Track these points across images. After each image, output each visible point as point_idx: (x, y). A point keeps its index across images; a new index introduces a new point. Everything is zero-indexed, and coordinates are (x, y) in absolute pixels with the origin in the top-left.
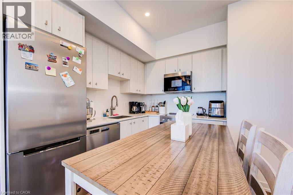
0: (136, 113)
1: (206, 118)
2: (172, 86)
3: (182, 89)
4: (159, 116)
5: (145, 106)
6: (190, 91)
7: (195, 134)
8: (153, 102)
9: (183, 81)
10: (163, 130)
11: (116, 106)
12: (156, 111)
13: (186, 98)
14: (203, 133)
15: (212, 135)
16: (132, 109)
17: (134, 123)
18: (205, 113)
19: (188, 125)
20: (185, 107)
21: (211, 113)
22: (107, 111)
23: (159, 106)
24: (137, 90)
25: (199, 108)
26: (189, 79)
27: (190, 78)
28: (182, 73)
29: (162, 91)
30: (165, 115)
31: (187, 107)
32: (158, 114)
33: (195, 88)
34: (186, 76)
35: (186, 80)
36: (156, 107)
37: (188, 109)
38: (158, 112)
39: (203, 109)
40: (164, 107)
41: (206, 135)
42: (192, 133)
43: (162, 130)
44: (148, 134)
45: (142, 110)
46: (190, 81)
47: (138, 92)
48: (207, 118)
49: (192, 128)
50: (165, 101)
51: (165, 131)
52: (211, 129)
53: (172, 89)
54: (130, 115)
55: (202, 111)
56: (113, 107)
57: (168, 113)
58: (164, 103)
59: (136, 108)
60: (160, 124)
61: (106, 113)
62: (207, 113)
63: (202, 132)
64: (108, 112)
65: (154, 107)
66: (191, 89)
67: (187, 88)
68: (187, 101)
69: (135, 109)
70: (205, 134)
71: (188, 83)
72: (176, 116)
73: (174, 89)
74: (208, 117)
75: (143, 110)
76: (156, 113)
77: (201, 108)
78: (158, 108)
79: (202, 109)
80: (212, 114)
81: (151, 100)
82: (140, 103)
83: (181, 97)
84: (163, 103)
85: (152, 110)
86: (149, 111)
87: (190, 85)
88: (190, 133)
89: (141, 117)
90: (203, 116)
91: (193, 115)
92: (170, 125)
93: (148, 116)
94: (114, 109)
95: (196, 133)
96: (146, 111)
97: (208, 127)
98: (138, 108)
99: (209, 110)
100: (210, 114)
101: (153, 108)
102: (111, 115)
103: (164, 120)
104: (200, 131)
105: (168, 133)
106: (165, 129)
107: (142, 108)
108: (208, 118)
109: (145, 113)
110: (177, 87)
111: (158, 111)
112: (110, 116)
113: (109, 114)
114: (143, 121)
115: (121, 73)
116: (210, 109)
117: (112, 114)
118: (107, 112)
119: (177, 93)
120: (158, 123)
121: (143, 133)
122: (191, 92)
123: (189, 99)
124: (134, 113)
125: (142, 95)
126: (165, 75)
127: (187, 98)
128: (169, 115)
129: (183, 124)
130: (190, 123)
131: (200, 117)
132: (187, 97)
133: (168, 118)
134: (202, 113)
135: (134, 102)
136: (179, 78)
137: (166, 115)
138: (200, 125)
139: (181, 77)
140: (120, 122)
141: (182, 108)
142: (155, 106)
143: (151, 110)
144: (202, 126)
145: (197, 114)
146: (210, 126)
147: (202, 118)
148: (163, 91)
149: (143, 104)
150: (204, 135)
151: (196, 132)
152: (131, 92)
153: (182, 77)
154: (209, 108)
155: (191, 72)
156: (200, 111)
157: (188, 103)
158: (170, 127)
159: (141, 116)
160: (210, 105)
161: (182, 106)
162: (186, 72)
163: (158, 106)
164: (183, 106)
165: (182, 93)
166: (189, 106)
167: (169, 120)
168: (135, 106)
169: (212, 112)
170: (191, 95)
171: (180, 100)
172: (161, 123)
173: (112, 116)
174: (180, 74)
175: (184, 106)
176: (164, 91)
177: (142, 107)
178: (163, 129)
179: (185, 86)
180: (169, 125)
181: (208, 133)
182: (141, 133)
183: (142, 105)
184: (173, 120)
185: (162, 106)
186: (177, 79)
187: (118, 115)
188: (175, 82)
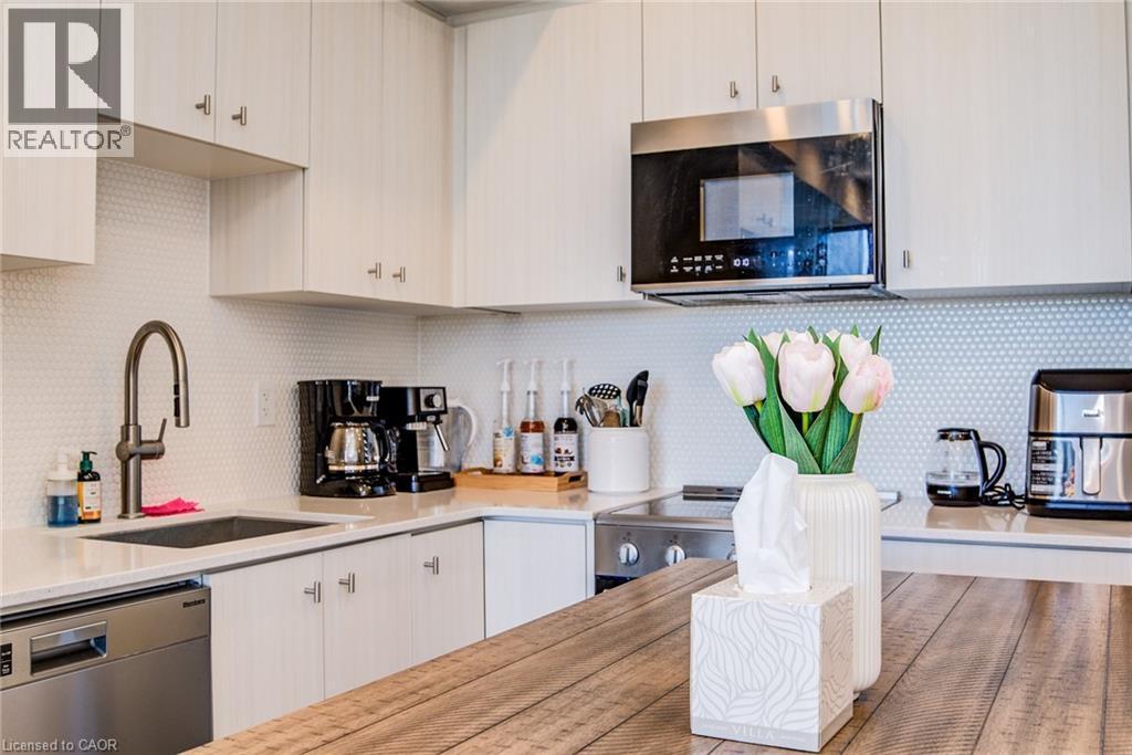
0: (363, 491)
1: (1008, 528)
2: (711, 232)
3: (797, 259)
4: (588, 515)
5: (455, 421)
6: (871, 278)
7: (909, 679)
8: (532, 387)
9: (802, 190)
10: (625, 648)
11: (172, 420)
12: (553, 467)
13: (827, 341)
14: (978, 664)
15: (1055, 673)
16: (330, 454)
17: (349, 584)
18: (1001, 483)
19: (848, 593)
20: (819, 425)
21: (1052, 483)
22: (87, 473)
23: (582, 419)
24: (375, 272)
25: (944, 435)
26: (859, 174)
27: (863, 162)
28: (796, 114)
29: (615, 274)
30: (638, 511)
31: (836, 423)
32: (573, 499)
33: (914, 258)
34: (833, 139)
35: (833, 180)
36: (558, 427)
37: (849, 445)
38: (577, 479)
39: (981, 446)
40: (629, 431)
41: (1000, 679)
42: (884, 670)
43: (609, 647)
44: (480, 684)
45: (428, 458)
46: (864, 187)
47: (387, 291)
48: (1017, 526)
49: (884, 622)
50: (644, 376)
51: (639, 658)
52: (1047, 626)
53: (703, 264)
54: (302, 509)
55: (977, 468)
56: (139, 430)
57: (672, 483)
58: (638, 390)
59: (363, 446)
60: (598, 591)
61: (72, 492)
62: (1016, 478)
63: (970, 650)
64: (96, 477)
65: (539, 427)
66: (878, 267)
67: (845, 251)
68: (840, 374)
69: (351, 453)
70: (991, 668)
71: (852, 202)
72: (744, 516)
73: (728, 261)
74: (1022, 518)
75: (435, 458)
76: (560, 488)
77: (966, 434)
78: (574, 436)
79: (971, 443)
80: (1057, 488)
81: (511, 367)
82: (400, 393)
83: (785, 339)
84: (624, 388)
85: (519, 457)
86: (489, 472)
87: (868, 227)
88: (866, 668)
89: (415, 533)
90: (985, 509)
91: (899, 499)
92: (686, 600)
93: (480, 519)
94: (146, 448)
95: (920, 661)
96: (459, 469)
97: (1019, 605)
98: (381, 438)
99: (1034, 456)
100: (1036, 488)
101: (533, 441)
102: (125, 510)
103: (629, 551)
104: (951, 647)
105: (667, 679)
106: (641, 640)
107: (428, 444)
108: (1028, 529)
109: (457, 489)
110: (746, 247)
111: (572, 468)
112: (111, 525)
113: (100, 498)
114: (434, 566)
115: (225, 107)
116: (1041, 445)
117: (130, 499)
118: (81, 478)
119: (751, 298)
120: (574, 587)
121: (428, 677)
122: (875, 290)
123: (854, 349)
124: (344, 487)
125: (426, 319)
126: (639, 130)
127: (834, 349)
128: (677, 508)
129: (806, 584)
130: (862, 576)
131: (957, 525)
132: (832, 337)
133: (673, 537)
134: (977, 482)
135: (343, 383)
136: (771, 158)
137: (653, 507)
138: (956, 593)
139: (788, 152)
140: (210, 581)
141: (793, 439)
142: (550, 423)
143: (507, 464)
144: (975, 596)
145: (932, 489)
146: (1038, 592)
147: (973, 526)
148: (622, 276)
149: (429, 401)
150: (981, 683)
151: (919, 654)
152: (313, 286)
153: (799, 152)
154: (1035, 435)
155: (878, 109)
156: (961, 467)
157: (843, 394)
158: (689, 623)
159: (415, 516)
160: (1039, 411)
161: (796, 417)
162: (832, 106)
163: (573, 426)
164: (805, 420)
165: (797, 301)
166: (853, 421)
167: (676, 553)
168: (359, 420)
169: (1058, 467)
170: (870, 315)
171: (772, 367)
172: (604, 583)
173: (136, 523)
174: (778, 128)
175: (815, 415)
176: (634, 282)
177: (427, 434)
178: (623, 641)
179: (826, 231)
180: (678, 598)
181: (1015, 664)
182: (410, 686)
183: (422, 417)
184: (717, 549)
185: (612, 419)
186: (754, 164)
187: (190, 508)
188: (733, 200)
